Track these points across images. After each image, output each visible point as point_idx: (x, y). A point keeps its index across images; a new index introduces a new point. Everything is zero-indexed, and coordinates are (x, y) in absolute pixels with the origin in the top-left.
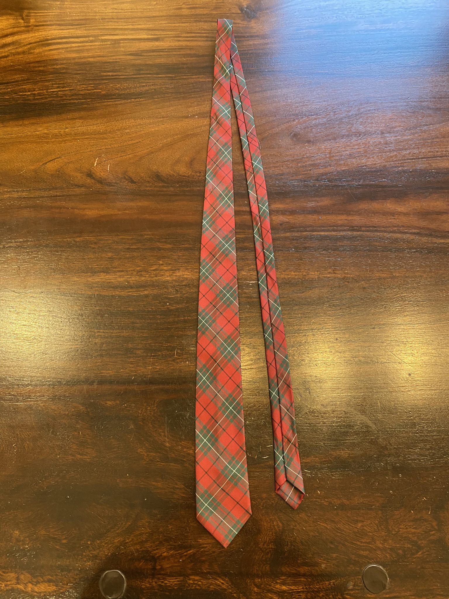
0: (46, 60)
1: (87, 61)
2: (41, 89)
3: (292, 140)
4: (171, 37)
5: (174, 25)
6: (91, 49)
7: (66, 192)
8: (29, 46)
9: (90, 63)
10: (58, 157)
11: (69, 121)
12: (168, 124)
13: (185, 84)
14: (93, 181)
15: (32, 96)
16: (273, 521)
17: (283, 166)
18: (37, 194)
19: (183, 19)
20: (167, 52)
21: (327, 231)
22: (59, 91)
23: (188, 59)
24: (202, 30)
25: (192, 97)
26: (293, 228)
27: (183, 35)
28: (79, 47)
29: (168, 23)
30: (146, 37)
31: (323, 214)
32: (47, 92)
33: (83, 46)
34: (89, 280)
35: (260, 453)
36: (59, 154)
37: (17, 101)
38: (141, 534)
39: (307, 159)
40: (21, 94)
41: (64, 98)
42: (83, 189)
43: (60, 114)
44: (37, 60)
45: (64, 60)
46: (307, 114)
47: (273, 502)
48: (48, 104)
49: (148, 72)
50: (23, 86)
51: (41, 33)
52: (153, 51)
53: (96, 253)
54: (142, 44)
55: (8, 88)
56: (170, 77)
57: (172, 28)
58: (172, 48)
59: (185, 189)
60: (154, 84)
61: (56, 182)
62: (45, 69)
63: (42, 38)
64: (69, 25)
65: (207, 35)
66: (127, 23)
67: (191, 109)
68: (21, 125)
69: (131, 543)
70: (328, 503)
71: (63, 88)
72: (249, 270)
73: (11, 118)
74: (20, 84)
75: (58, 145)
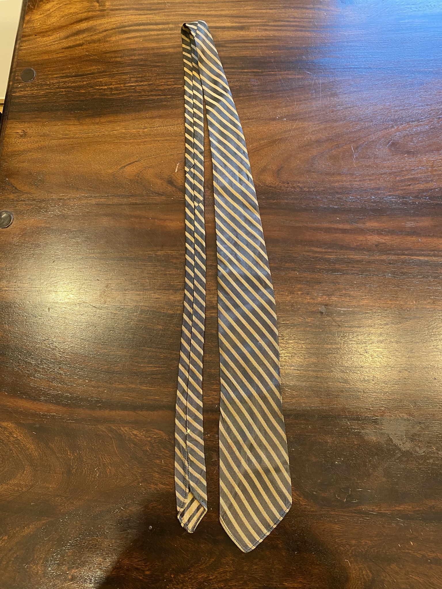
0: (124, 50)
1: (167, 52)
2: (118, 82)
3: (390, 149)
4: (257, 26)
5: (260, 11)
6: (171, 38)
7: (145, 200)
8: (105, 33)
9: (169, 54)
10: (137, 160)
11: (148, 120)
12: (253, 127)
13: (273, 81)
14: (174, 189)
15: (109, 90)
16: (362, 570)
17: (379, 180)
18: (116, 200)
19: (271, 4)
20: (253, 43)
21: (428, 256)
22: (137, 86)
23: (276, 52)
24: (291, 18)
25: (281, 97)
26: (390, 250)
27: (270, 24)
28: (158, 35)
29: (254, 9)
30: (230, 25)
31: (423, 236)
32: (124, 86)
33: (163, 35)
34: (171, 298)
35: (350, 496)
36: (137, 157)
37: (93, 95)
38: (225, 572)
39: (405, 173)
40: (97, 87)
41: (143, 93)
42: (163, 197)
43: (138, 111)
44: (113, 49)
45: (141, 50)
46: (408, 119)
47: (363, 549)
48: (125, 100)
49: (233, 66)
50: (99, 78)
51: (117, 19)
52: (239, 42)
53: (178, 269)
54: (226, 33)
55: (84, 81)
56: (257, 72)
57: (258, 15)
58: (259, 38)
59: (272, 201)
60: (239, 80)
61: (135, 188)
62: (123, 60)
63: (119, 24)
64: (147, 10)
65: (297, 24)
66: (209, 8)
67: (279, 111)
68: (97, 124)
69: (215, 580)
70: (421, 556)
71: (141, 82)
72: (340, 295)
73: (87, 115)
74: (96, 76)
75: (137, 147)
